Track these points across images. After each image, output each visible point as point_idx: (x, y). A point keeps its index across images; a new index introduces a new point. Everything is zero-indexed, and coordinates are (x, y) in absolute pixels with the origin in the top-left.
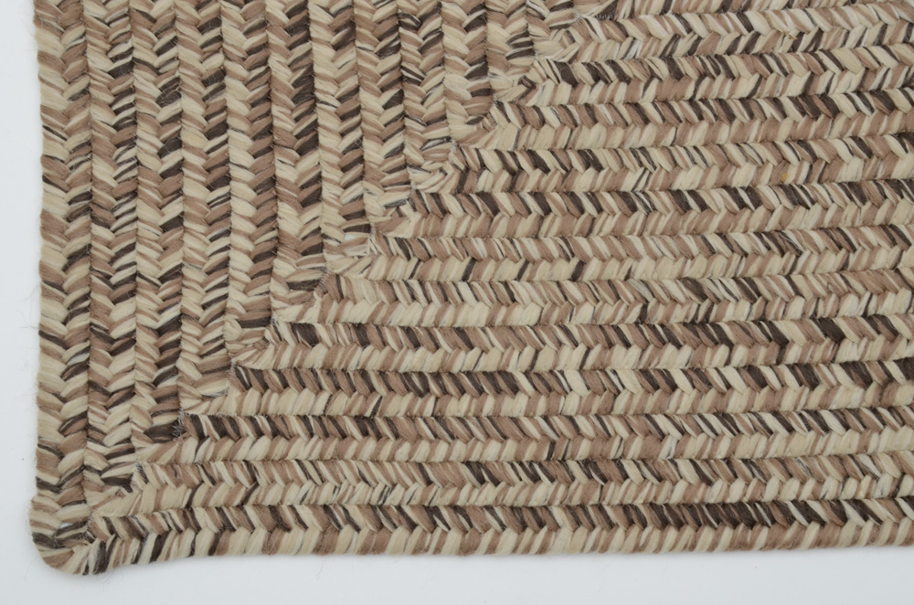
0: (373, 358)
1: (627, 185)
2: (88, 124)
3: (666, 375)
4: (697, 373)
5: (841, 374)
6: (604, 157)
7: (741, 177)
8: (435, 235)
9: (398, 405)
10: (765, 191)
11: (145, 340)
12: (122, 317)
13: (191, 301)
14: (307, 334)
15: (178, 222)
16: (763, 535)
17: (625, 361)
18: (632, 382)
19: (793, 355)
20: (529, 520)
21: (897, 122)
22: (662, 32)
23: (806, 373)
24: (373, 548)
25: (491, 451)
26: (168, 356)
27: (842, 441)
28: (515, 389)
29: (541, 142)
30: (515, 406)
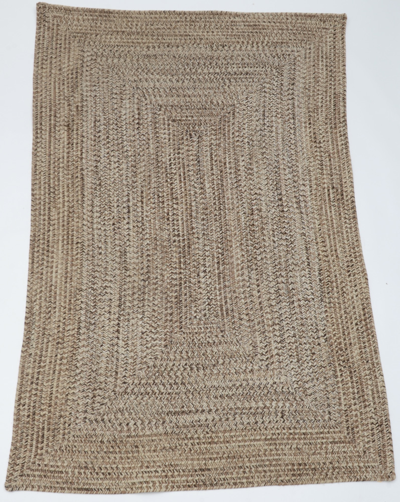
0: (46, 468)
1: (79, 450)
2: (17, 439)
3: (81, 473)
4: (85, 473)
5: (101, 474)
6: (77, 446)
7: (92, 450)
8: (56, 454)
9: (49, 474)
10: (95, 452)
11: (20, 465)
12: (18, 462)
13: (26, 460)
14: (39, 465)
15: (26, 451)
16: (90, 492)
17: (76, 471)
18: (77, 473)
19: (96, 471)
20: (62, 489)
21: (111, 445)
22: (85, 432)
23: (97, 474)
24: (44, 491)
25: (59, 480)
26: (23, 466)
27: (100, 482)
28: (63, 473)
29: (70, 444)
30: (63, 475)
